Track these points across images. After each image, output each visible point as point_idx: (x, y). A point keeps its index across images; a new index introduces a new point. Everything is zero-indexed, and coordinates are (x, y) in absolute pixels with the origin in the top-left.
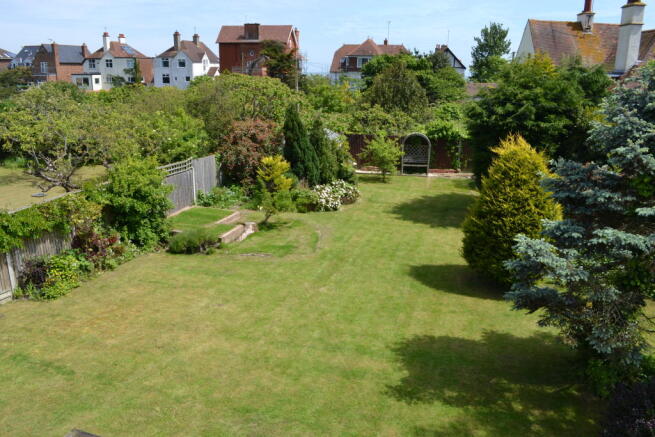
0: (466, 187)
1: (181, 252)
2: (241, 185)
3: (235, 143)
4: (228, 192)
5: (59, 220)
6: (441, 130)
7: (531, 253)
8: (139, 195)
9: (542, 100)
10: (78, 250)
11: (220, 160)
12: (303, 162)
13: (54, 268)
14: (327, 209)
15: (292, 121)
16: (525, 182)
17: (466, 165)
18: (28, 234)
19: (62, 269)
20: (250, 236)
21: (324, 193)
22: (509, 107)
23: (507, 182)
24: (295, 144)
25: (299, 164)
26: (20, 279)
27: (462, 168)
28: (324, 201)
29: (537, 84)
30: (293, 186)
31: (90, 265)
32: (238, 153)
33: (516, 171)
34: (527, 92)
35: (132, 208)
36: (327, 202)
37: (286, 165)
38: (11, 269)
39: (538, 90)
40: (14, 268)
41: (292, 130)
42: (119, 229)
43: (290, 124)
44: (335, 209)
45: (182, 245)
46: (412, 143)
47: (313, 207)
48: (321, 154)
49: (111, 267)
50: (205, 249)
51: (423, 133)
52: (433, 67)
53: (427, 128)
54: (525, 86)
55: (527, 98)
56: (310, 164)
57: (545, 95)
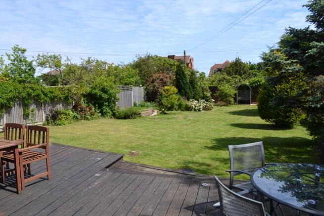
1: (122, 118)
2: (155, 102)
3: (153, 82)
4: (149, 104)
5: (67, 94)
6: (256, 82)
8: (104, 91)
10: (74, 110)
11: (146, 90)
12: (184, 90)
13: (62, 114)
14: (195, 110)
15: (179, 70)
18: (53, 97)
19: (66, 114)
20: (155, 116)
21: (194, 103)
24: (181, 81)
25: (183, 90)
26: (47, 118)
28: (194, 106)
30: (179, 99)
31: (79, 116)
32: (154, 86)
35: (100, 96)
36: (196, 107)
37: (176, 90)
38: (43, 112)
40: (45, 112)
41: (179, 75)
42: (94, 105)
43: (178, 71)
44: (199, 111)
45: (122, 115)
46: (242, 89)
47: (188, 109)
48: (194, 88)
49: (88, 119)
50: (132, 117)
51: (248, 84)
52: (258, 69)
53: (249, 82)
56: (188, 90)
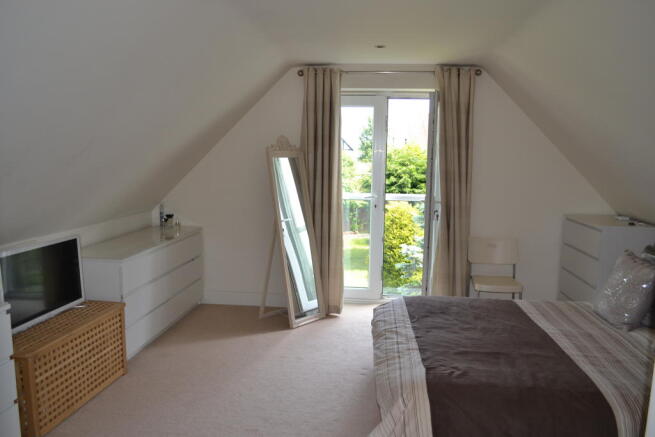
0: (363, 244)
7: (409, 252)
9: (415, 173)
16: (406, 225)
17: (362, 228)
22: (393, 179)
23: (395, 226)
27: (360, 231)
29: (411, 163)
33: (399, 219)
34: (404, 168)
39: (412, 167)
54: (403, 165)
55: (404, 173)
57: (417, 170)
